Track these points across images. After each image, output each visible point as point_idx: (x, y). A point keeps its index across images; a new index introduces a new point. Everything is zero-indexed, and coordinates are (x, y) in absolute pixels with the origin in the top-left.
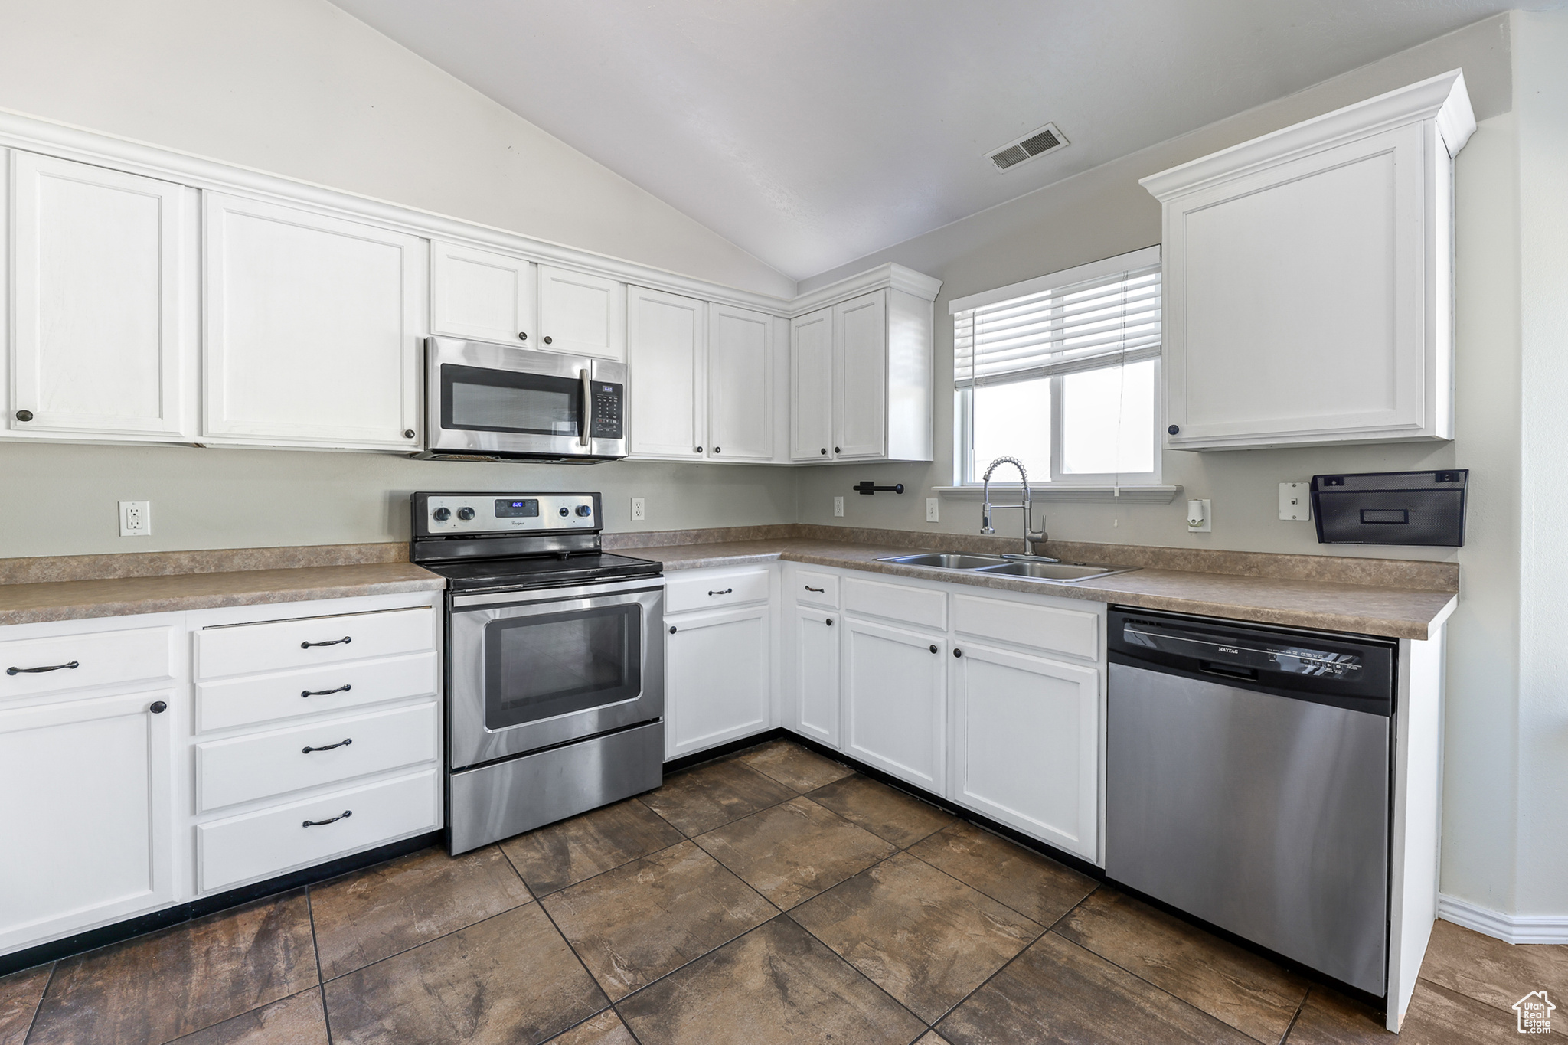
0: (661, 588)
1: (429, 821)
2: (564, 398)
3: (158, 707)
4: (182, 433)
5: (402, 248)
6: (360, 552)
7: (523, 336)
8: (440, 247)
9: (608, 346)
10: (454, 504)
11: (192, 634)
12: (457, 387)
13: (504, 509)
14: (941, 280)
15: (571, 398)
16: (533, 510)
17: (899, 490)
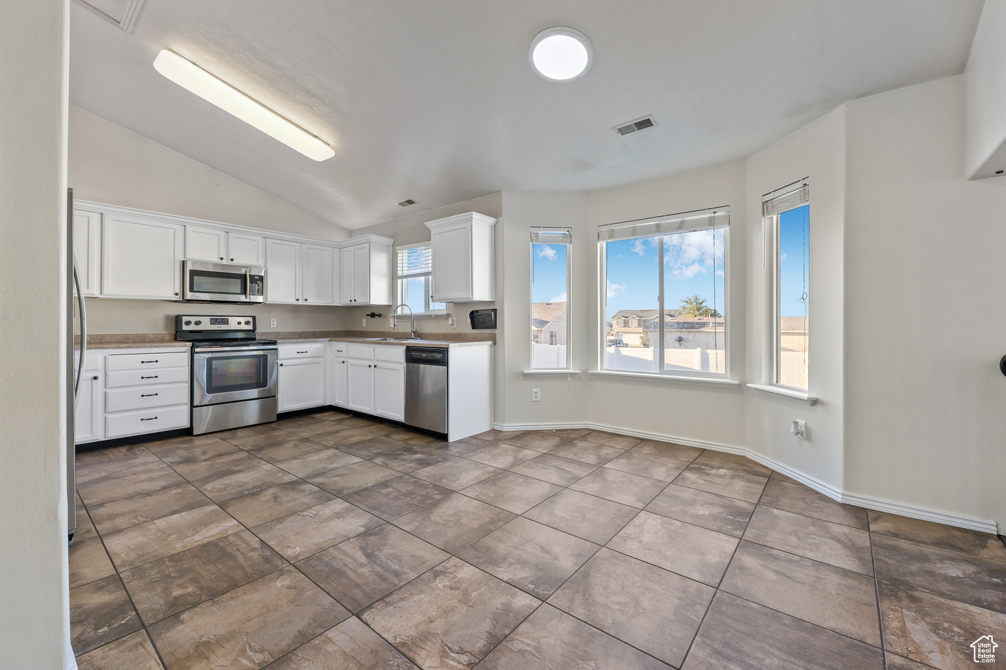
0: (277, 349)
1: (185, 424)
2: (239, 281)
3: (95, 378)
4: (95, 294)
5: (174, 229)
6: (154, 337)
7: (222, 259)
8: (189, 229)
9: (258, 261)
10: (193, 320)
11: (105, 357)
12: (195, 278)
13: (214, 321)
14: (393, 238)
15: (241, 281)
16: (226, 322)
17: (380, 315)
